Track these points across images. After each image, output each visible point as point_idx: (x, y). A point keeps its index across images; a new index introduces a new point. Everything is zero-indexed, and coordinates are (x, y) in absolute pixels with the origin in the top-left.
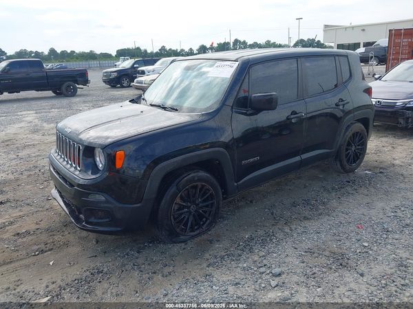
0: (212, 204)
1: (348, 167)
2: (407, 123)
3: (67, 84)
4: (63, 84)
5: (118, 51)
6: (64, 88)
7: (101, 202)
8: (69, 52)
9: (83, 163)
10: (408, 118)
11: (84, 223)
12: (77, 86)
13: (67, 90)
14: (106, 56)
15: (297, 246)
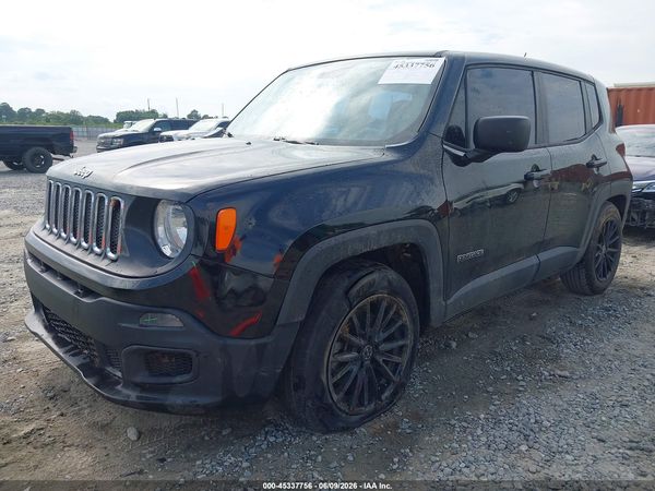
0: (401, 347)
1: (597, 283)
2: (643, 220)
3: (34, 149)
4: (26, 151)
5: (118, 115)
6: (27, 156)
7: (173, 332)
8: (33, 110)
9: (127, 239)
10: (644, 212)
11: (119, 387)
12: (53, 156)
13: (33, 161)
14: (100, 121)
15: (603, 435)
